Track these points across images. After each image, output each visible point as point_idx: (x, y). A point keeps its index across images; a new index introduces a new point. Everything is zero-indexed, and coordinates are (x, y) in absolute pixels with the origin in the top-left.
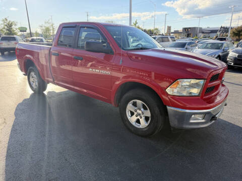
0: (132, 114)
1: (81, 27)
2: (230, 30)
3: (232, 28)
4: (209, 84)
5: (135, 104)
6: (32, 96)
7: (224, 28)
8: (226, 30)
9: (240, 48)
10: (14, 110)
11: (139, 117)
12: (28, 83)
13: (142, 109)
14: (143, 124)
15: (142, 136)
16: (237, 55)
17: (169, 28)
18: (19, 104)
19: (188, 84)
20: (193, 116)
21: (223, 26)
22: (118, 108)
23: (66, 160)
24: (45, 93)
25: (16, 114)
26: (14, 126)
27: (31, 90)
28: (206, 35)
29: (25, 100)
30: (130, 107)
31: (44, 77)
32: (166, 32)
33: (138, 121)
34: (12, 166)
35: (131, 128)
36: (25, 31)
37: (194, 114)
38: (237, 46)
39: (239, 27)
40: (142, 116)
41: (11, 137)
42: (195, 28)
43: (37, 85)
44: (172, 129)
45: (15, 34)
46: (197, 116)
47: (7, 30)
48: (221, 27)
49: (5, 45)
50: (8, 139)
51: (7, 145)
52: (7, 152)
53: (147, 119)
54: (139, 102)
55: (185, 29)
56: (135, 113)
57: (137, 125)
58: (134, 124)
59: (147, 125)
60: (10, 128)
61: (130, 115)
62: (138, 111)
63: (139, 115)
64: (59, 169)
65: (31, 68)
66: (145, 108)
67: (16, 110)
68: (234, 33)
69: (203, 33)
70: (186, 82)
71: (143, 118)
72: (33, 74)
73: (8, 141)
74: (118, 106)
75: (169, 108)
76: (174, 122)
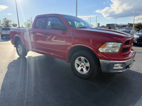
0: (78, 66)
1: (48, 17)
2: (133, 25)
3: (134, 24)
4: (124, 46)
5: (80, 60)
6: (18, 59)
7: (130, 24)
8: (131, 25)
9: (140, 33)
10: (8, 65)
11: (82, 67)
12: (16, 52)
13: (84, 62)
14: (85, 71)
15: (85, 79)
16: (139, 37)
17: (99, 24)
18: (11, 63)
19: (112, 46)
20: (115, 65)
21: (129, 23)
22: (70, 63)
23: (38, 92)
24: (27, 57)
25: (8, 68)
26: (6, 74)
27: (18, 55)
28: (120, 28)
29: (14, 60)
30: (77, 61)
31: (26, 47)
32: (97, 26)
33: (82, 70)
34: (4, 95)
35: (77, 74)
36: (16, 26)
37: (116, 63)
38: (139, 32)
39: (138, 24)
40: (84, 66)
41: (5, 79)
42: (113, 24)
43: (22, 52)
44: (103, 73)
45: (10, 27)
46: (118, 65)
47: (6, 24)
48: (129, 24)
49: (4, 33)
50: (3, 81)
51: (2, 84)
52: (2, 88)
53: (87, 68)
54: (83, 58)
55: (108, 25)
56: (80, 65)
57: (81, 73)
58: (79, 72)
59: (87, 71)
60: (5, 75)
61: (77, 66)
62: (82, 64)
63: (83, 66)
64: (33, 97)
65: (18, 42)
66: (86, 62)
67: (9, 65)
68: (136, 27)
69: (118, 27)
70: (110, 45)
71: (85, 68)
72: (19, 46)
73: (2, 82)
74: (70, 62)
75: (100, 60)
76: (104, 69)
